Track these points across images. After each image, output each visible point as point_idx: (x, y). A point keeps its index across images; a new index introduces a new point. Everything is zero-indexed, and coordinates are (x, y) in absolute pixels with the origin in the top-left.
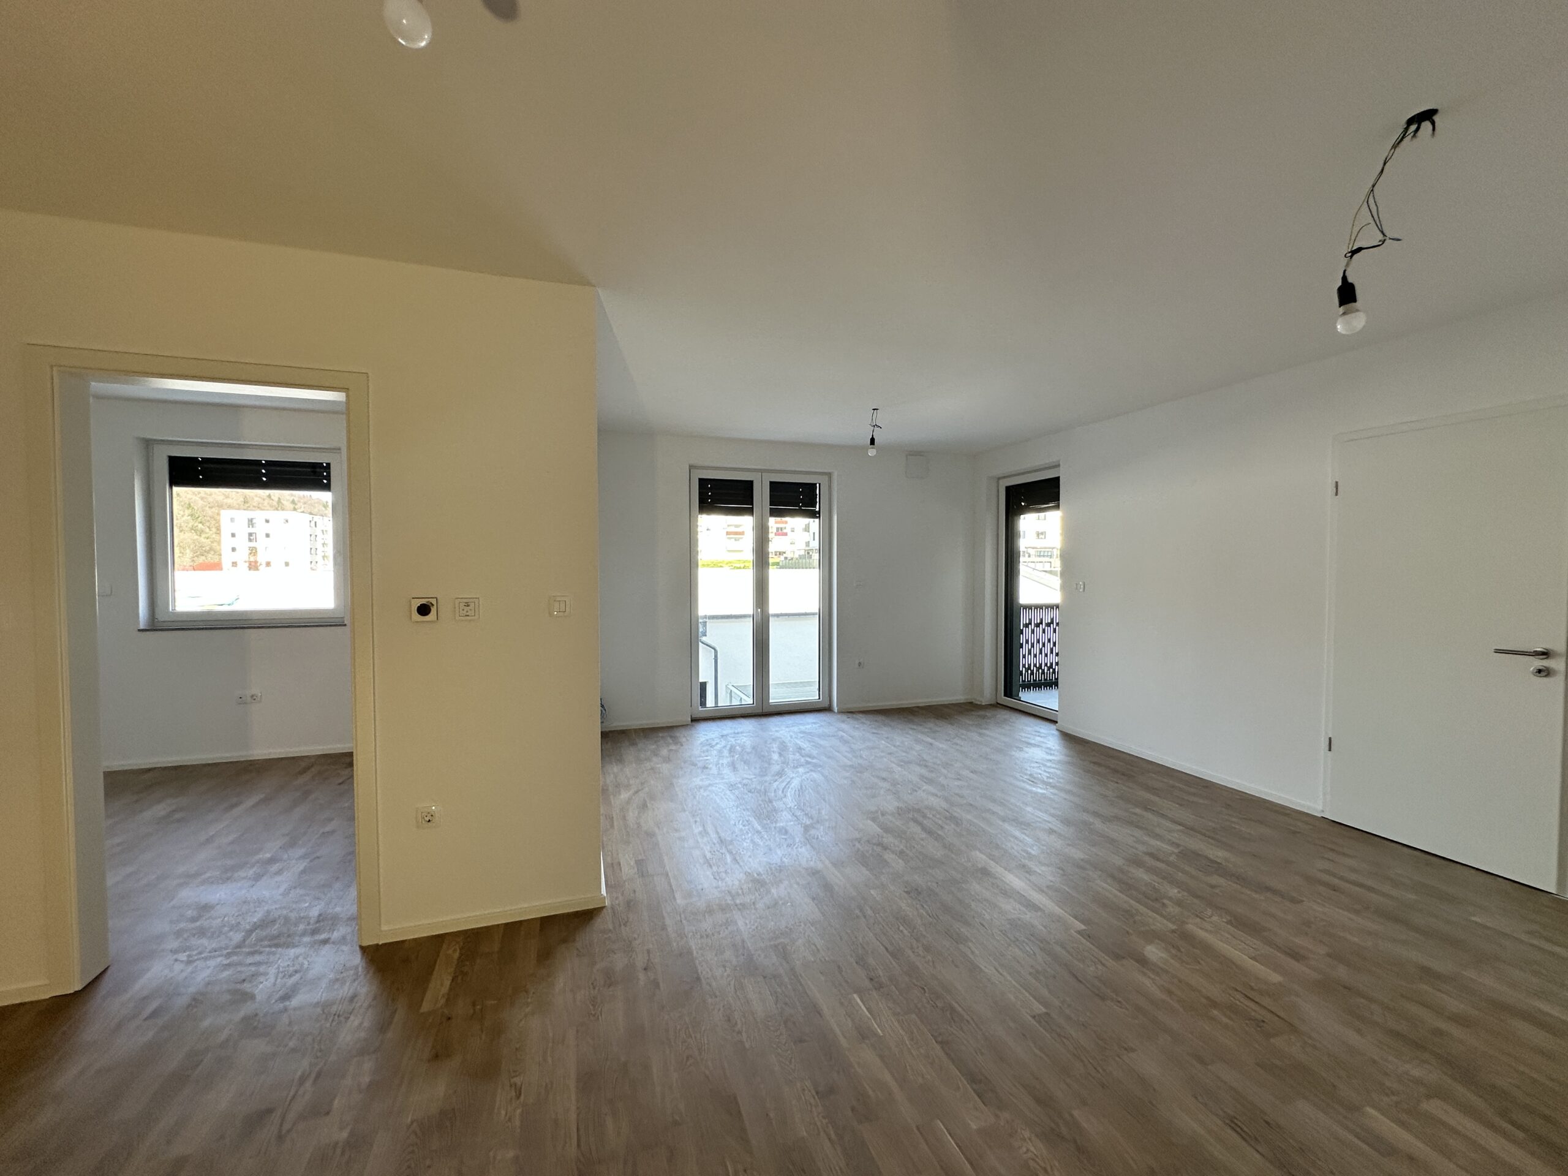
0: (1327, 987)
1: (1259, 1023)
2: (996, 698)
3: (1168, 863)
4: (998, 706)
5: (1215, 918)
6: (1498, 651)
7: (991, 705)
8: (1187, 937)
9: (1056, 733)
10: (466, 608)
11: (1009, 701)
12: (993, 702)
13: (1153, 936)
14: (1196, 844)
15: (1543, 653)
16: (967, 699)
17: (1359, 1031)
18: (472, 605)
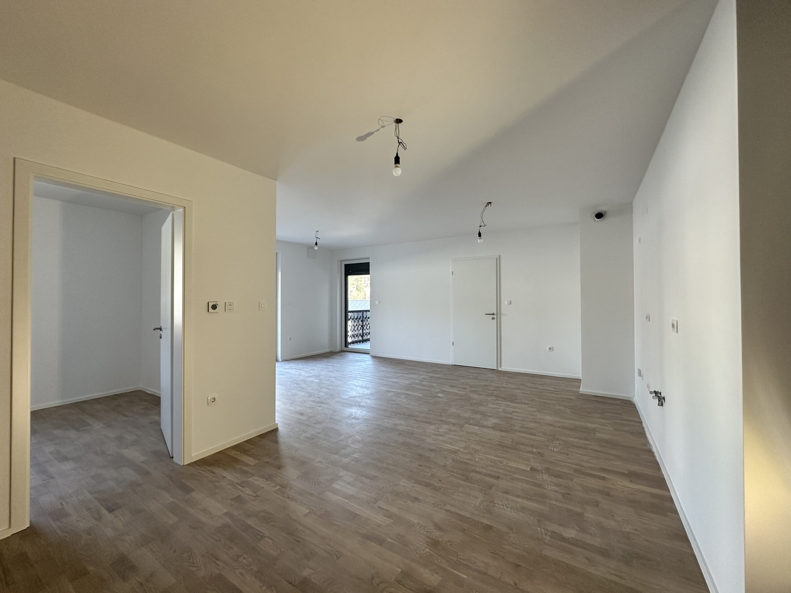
0: (472, 392)
1: (467, 400)
2: (341, 348)
3: (428, 379)
4: (342, 351)
5: (446, 387)
6: (486, 314)
7: (340, 351)
8: (443, 391)
9: (370, 356)
10: (230, 307)
11: (346, 349)
12: (341, 350)
13: (438, 393)
14: (431, 375)
15: (493, 314)
16: (330, 350)
17: (481, 396)
18: (232, 305)
